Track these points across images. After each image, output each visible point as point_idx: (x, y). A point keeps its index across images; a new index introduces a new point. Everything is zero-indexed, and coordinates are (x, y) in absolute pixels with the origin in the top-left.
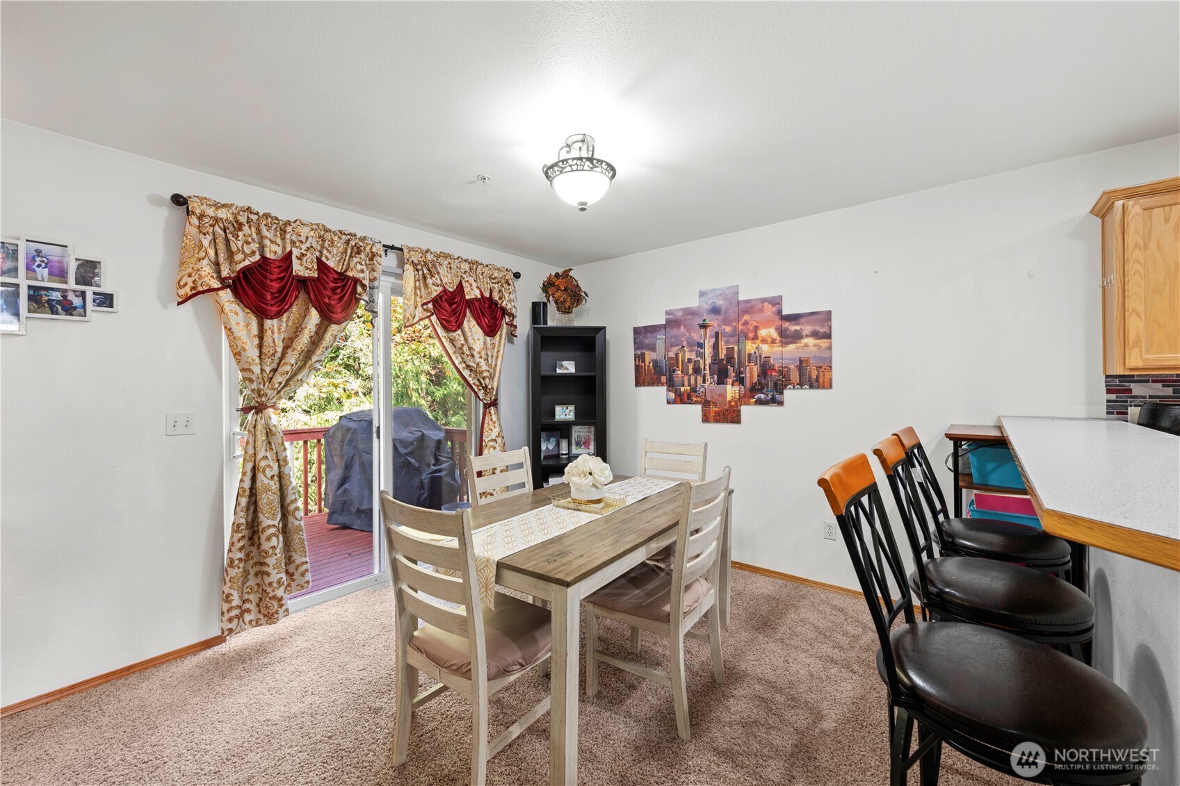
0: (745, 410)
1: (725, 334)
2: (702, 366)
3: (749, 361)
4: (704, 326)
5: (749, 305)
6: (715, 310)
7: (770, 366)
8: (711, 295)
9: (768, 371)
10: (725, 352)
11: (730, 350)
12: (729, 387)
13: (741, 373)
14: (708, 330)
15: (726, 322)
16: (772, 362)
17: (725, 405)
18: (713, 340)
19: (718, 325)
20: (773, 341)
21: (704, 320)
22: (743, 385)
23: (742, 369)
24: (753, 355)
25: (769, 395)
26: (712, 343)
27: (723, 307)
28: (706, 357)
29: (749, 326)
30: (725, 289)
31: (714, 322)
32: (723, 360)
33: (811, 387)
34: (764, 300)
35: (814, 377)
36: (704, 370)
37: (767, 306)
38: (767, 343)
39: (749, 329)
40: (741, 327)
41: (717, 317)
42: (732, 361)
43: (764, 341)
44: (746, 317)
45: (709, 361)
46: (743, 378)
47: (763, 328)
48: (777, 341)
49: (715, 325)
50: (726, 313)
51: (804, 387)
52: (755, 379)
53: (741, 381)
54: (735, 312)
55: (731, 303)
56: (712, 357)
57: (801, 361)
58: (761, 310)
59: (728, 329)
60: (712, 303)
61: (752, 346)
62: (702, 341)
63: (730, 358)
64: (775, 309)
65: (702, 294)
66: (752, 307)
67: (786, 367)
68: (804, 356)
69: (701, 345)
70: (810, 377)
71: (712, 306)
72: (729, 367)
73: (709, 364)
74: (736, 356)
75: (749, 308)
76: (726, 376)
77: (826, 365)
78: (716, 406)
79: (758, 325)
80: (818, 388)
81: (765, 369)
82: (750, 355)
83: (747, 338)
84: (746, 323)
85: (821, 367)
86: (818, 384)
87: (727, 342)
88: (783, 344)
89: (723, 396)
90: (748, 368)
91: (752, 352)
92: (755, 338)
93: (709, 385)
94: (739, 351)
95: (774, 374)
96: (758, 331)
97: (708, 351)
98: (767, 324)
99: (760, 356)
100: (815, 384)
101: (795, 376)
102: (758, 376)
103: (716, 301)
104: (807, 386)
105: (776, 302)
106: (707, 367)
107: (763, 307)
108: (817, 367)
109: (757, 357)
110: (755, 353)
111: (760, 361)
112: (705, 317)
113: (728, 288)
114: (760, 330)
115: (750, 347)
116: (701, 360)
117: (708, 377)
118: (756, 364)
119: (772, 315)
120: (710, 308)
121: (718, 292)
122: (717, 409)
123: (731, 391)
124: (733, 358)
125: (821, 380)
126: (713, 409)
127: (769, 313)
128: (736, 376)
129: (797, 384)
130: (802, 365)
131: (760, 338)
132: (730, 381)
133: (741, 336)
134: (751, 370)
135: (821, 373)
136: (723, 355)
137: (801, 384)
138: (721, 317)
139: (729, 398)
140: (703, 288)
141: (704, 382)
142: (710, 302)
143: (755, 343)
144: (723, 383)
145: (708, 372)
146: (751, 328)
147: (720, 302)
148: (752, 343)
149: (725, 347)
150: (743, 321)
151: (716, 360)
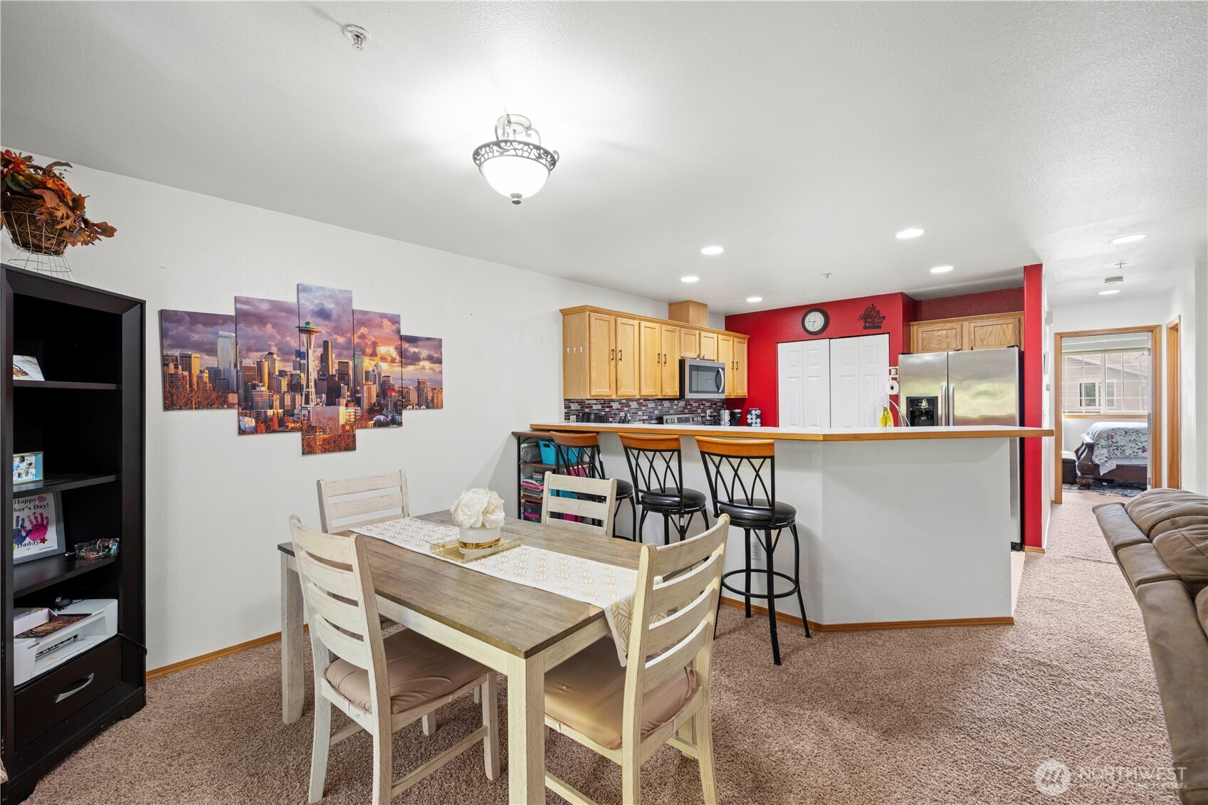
0: (360, 433)
1: (336, 345)
2: (304, 382)
3: (367, 379)
4: (306, 331)
5: (368, 317)
6: (323, 314)
7: (389, 386)
8: (318, 294)
9: (388, 391)
10: (336, 367)
11: (343, 365)
12: (342, 409)
13: (358, 392)
14: (313, 337)
15: (338, 330)
16: (392, 382)
17: (338, 429)
18: (320, 351)
19: (327, 332)
20: (393, 361)
21: (308, 323)
22: (360, 406)
23: (358, 388)
24: (372, 373)
25: (389, 416)
26: (319, 354)
27: (334, 312)
28: (310, 370)
29: (366, 341)
30: (336, 292)
31: (322, 329)
32: (335, 376)
33: (428, 407)
34: (383, 316)
35: (430, 398)
36: (308, 387)
37: (386, 322)
38: (387, 362)
39: (366, 344)
40: (356, 340)
41: (326, 322)
42: (346, 377)
43: (383, 359)
44: (363, 330)
45: (314, 375)
46: (360, 398)
47: (383, 346)
48: (397, 361)
49: (324, 332)
50: (338, 320)
51: (422, 407)
52: (374, 399)
53: (357, 402)
54: (349, 322)
55: (344, 310)
56: (318, 371)
57: (419, 383)
58: (380, 326)
59: (341, 340)
60: (318, 304)
61: (370, 364)
62: (303, 349)
63: (343, 374)
64: (394, 327)
65: (300, 289)
66: (370, 320)
67: (406, 388)
68: (422, 378)
69: (301, 355)
70: (427, 398)
71: (318, 308)
72: (342, 385)
73: (315, 380)
74: (351, 373)
75: (365, 320)
76: (339, 395)
77: (438, 388)
78: (324, 432)
79: (377, 341)
80: (433, 408)
81: (385, 388)
82: (367, 373)
83: (364, 353)
84: (362, 337)
85: (435, 389)
86: (433, 405)
87: (339, 355)
88: (402, 364)
89: (335, 419)
90: (365, 387)
91: (371, 369)
92: (374, 354)
93: (315, 406)
94: (355, 367)
95: (393, 394)
96: (377, 348)
97: (313, 364)
98: (387, 341)
99: (380, 375)
100: (431, 405)
101: (413, 397)
102: (377, 396)
103: (324, 302)
104: (424, 407)
105: (395, 320)
106: (312, 384)
107: (382, 322)
108: (432, 389)
109: (375, 375)
110: (374, 371)
111: (379, 380)
112: (309, 319)
113: (340, 291)
114: (379, 346)
115: (368, 364)
116: (302, 375)
117: (313, 396)
118: (374, 383)
119: (392, 333)
120: (316, 309)
121: (328, 293)
122: (326, 436)
123: (345, 413)
124: (348, 374)
125: (435, 401)
126: (320, 436)
127: (388, 331)
128: (351, 396)
129: (416, 405)
130: (420, 386)
131: (379, 356)
132: (343, 401)
133: (357, 350)
134: (369, 389)
135: (435, 395)
136: (334, 370)
137: (419, 405)
138: (331, 324)
139: (342, 421)
140: (307, 282)
141: (307, 402)
142: (317, 302)
143: (373, 360)
144: (334, 404)
145: (312, 390)
146: (369, 343)
147: (330, 305)
148: (370, 360)
149: (337, 361)
150: (359, 334)
151: (325, 376)
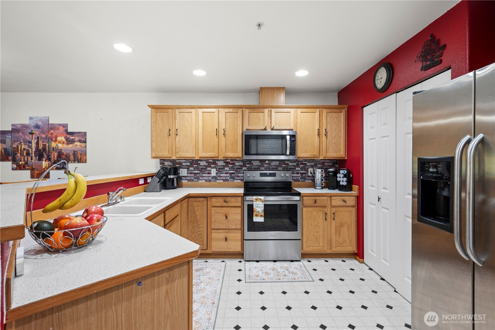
0: (52, 172)
1: (42, 138)
2: (31, 152)
3: (53, 151)
4: (32, 134)
5: (53, 126)
6: (37, 127)
7: (62, 153)
8: (35, 120)
9: (61, 155)
10: (42, 146)
11: (44, 146)
12: (44, 162)
13: (49, 156)
14: (34, 135)
15: (42, 132)
16: (63, 151)
17: (42, 170)
18: (36, 140)
19: (39, 133)
20: (63, 143)
21: (32, 131)
22: (50, 161)
23: (50, 154)
24: (55, 148)
25: (62, 166)
26: (36, 142)
27: (41, 126)
28: (33, 148)
29: (53, 135)
30: (42, 118)
31: (37, 132)
32: (41, 150)
33: (78, 162)
34: (60, 125)
35: (79, 158)
36: (32, 154)
37: (61, 127)
38: (61, 143)
39: (53, 137)
40: (49, 136)
41: (38, 130)
42: (46, 150)
43: (60, 142)
44: (52, 131)
45: (34, 150)
46: (50, 158)
47: (60, 137)
48: (65, 143)
49: (37, 133)
50: (43, 128)
51: (75, 162)
52: (56, 158)
53: (49, 159)
54: (47, 128)
55: (45, 124)
56: (35, 148)
57: (74, 152)
58: (58, 129)
59: (43, 136)
60: (36, 123)
61: (54, 144)
62: (30, 140)
63: (44, 149)
64: (64, 129)
65: (31, 118)
66: (54, 127)
67: (69, 154)
68: (76, 149)
69: (30, 142)
70: (78, 158)
71: (36, 125)
72: (44, 153)
73: (34, 151)
74: (47, 148)
75: (53, 127)
76: (43, 157)
77: (84, 153)
78: (38, 171)
79: (57, 135)
80: (81, 162)
81: (60, 155)
82: (53, 148)
83: (52, 140)
84: (52, 134)
85: (82, 154)
86: (81, 161)
87: (43, 142)
88: (68, 144)
89: (41, 166)
90: (52, 154)
91: (54, 147)
92: (56, 141)
93: (34, 161)
94: (49, 146)
95: (63, 156)
96: (57, 138)
97: (34, 145)
98: (61, 135)
99: (58, 149)
100: (80, 161)
101: (72, 157)
102: (57, 157)
103: (38, 122)
104: (76, 162)
105: (65, 126)
106: (33, 153)
107: (59, 127)
108: (81, 154)
109: (56, 149)
110: (56, 147)
111: (58, 151)
112: (32, 129)
113: (43, 117)
114: (58, 137)
115: (53, 145)
116: (30, 149)
117: (34, 157)
118: (56, 152)
119: (63, 131)
120: (35, 125)
121: (39, 119)
122: (38, 172)
123: (45, 164)
124: (46, 149)
125: (82, 159)
126: (36, 172)
127: (62, 131)
128: (47, 157)
129: (73, 161)
130: (75, 153)
131: (58, 141)
132: (44, 159)
133: (50, 139)
134: (54, 155)
135: (82, 157)
136: (41, 147)
137: (74, 161)
138: (40, 130)
139: (44, 167)
140: (31, 116)
141: (32, 159)
142: (35, 122)
143: (55, 143)
144: (41, 160)
145: (33, 155)
146: (54, 136)
147: (40, 123)
148: (54, 143)
149: (42, 144)
150: (50, 133)
151: (38, 150)
